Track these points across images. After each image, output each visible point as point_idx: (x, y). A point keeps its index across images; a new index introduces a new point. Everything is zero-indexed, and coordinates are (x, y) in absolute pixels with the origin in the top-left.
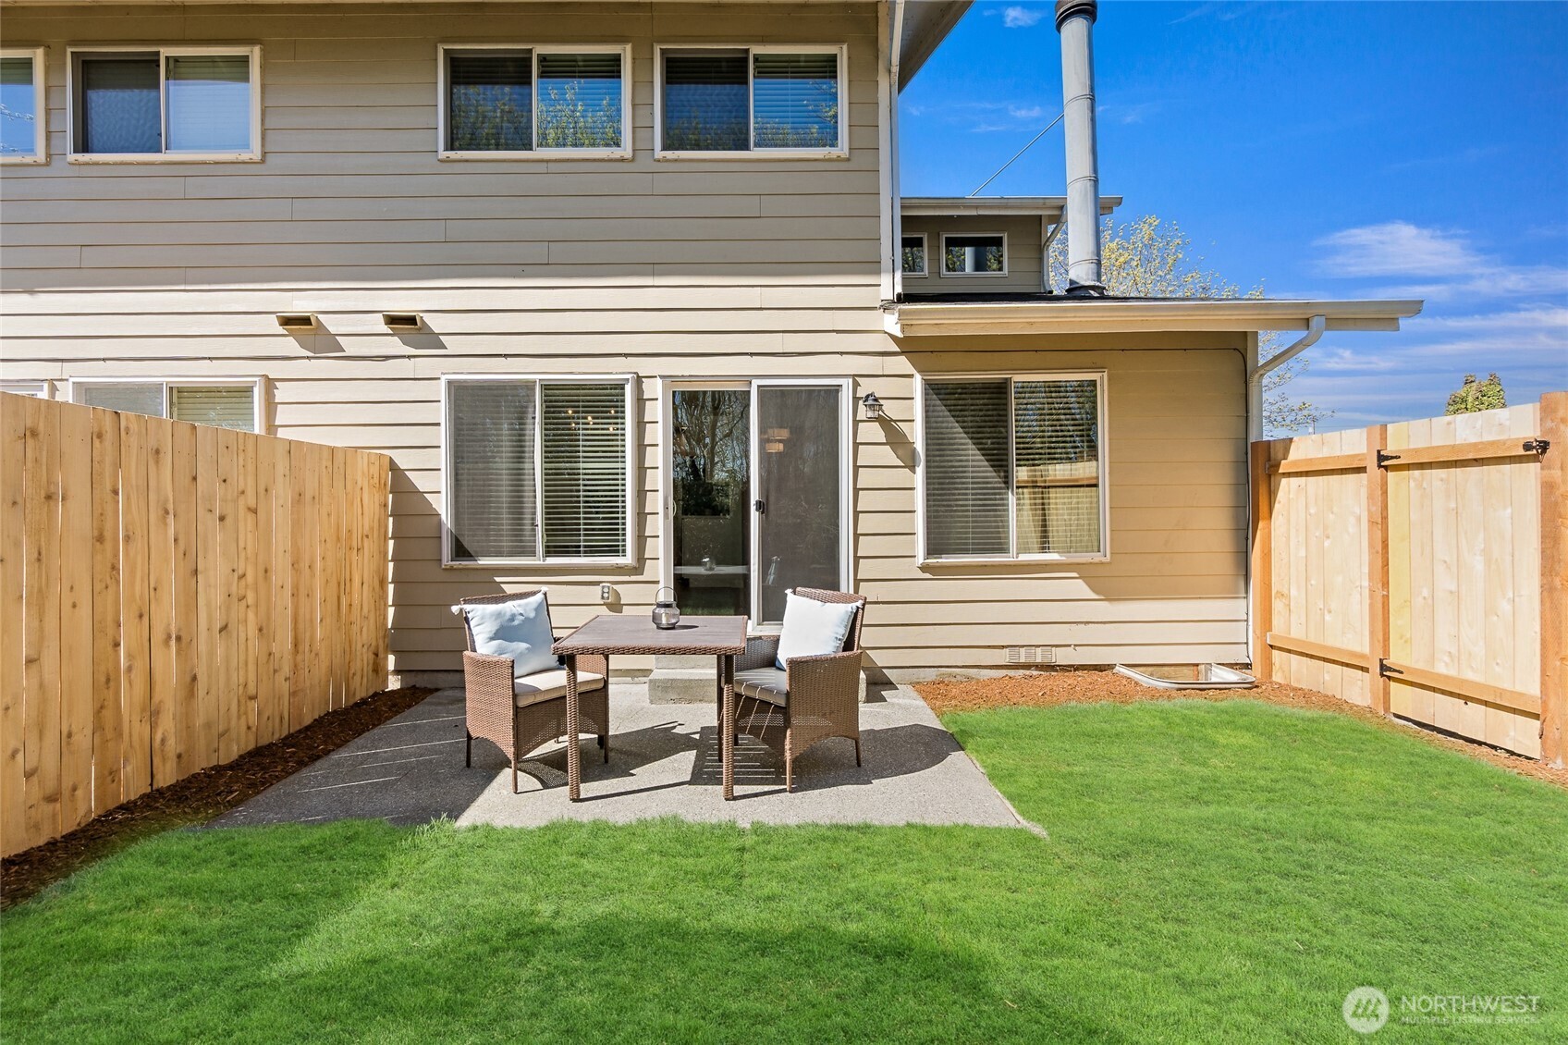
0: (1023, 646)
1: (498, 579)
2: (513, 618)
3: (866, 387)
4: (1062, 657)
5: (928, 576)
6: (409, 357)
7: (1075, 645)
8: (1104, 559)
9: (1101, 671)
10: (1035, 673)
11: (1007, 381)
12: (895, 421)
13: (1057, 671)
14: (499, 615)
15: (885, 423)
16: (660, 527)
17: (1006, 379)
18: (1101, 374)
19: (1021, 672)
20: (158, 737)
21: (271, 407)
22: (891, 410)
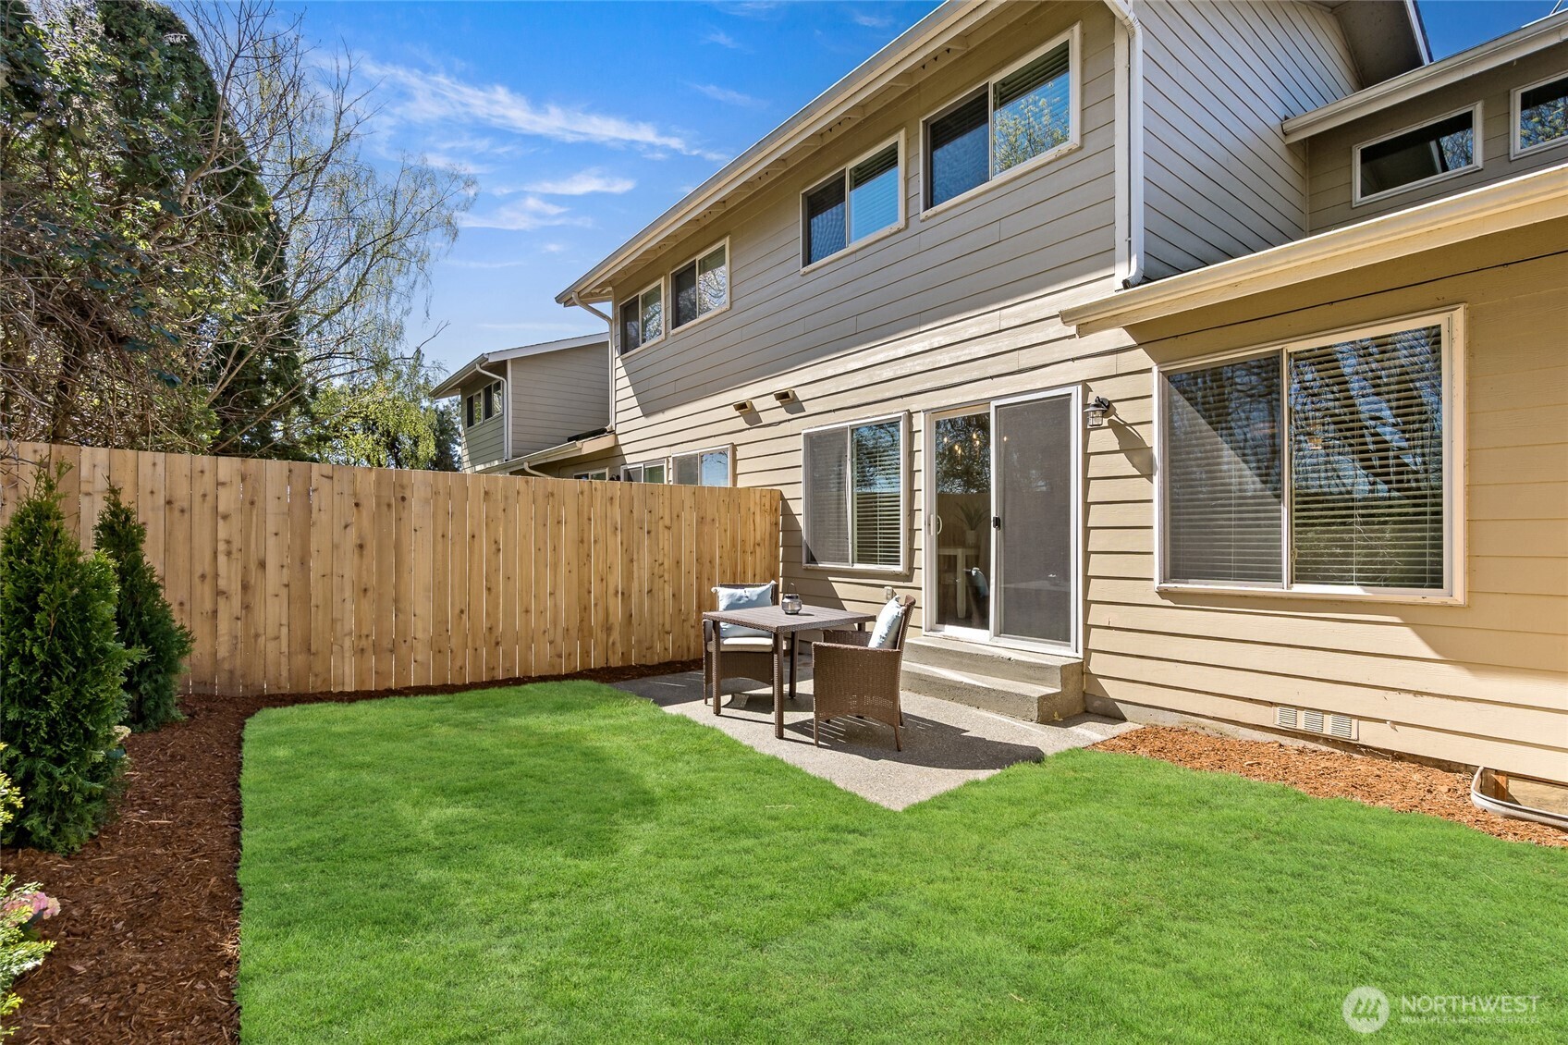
0: (1303, 708)
1: (830, 579)
2: (741, 598)
3: (1100, 391)
4: (1369, 735)
5: (1169, 603)
6: (789, 420)
7: (1393, 722)
8: (1449, 601)
9: (1450, 771)
10: (1324, 748)
11: (1279, 353)
12: (1130, 425)
13: (1360, 753)
14: (732, 596)
15: (1120, 428)
16: (925, 542)
17: (1278, 351)
18: (1447, 314)
19: (1301, 743)
20: (611, 641)
21: (735, 461)
22: (1124, 413)
